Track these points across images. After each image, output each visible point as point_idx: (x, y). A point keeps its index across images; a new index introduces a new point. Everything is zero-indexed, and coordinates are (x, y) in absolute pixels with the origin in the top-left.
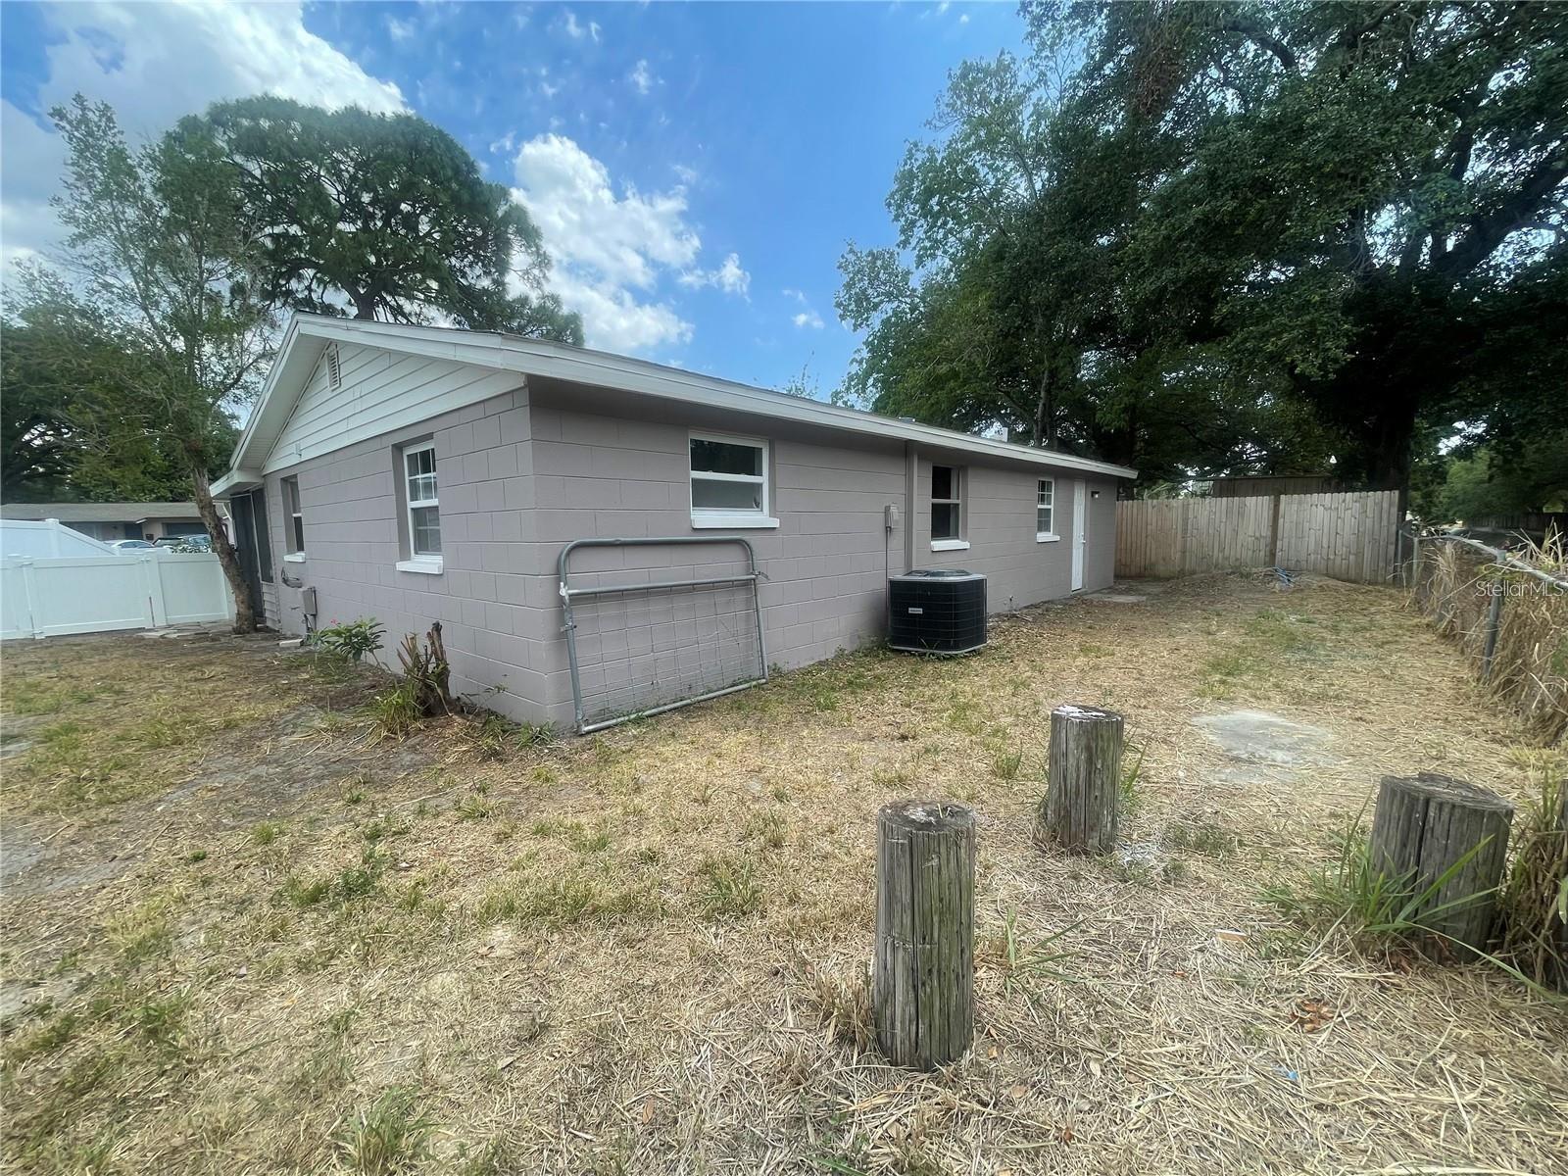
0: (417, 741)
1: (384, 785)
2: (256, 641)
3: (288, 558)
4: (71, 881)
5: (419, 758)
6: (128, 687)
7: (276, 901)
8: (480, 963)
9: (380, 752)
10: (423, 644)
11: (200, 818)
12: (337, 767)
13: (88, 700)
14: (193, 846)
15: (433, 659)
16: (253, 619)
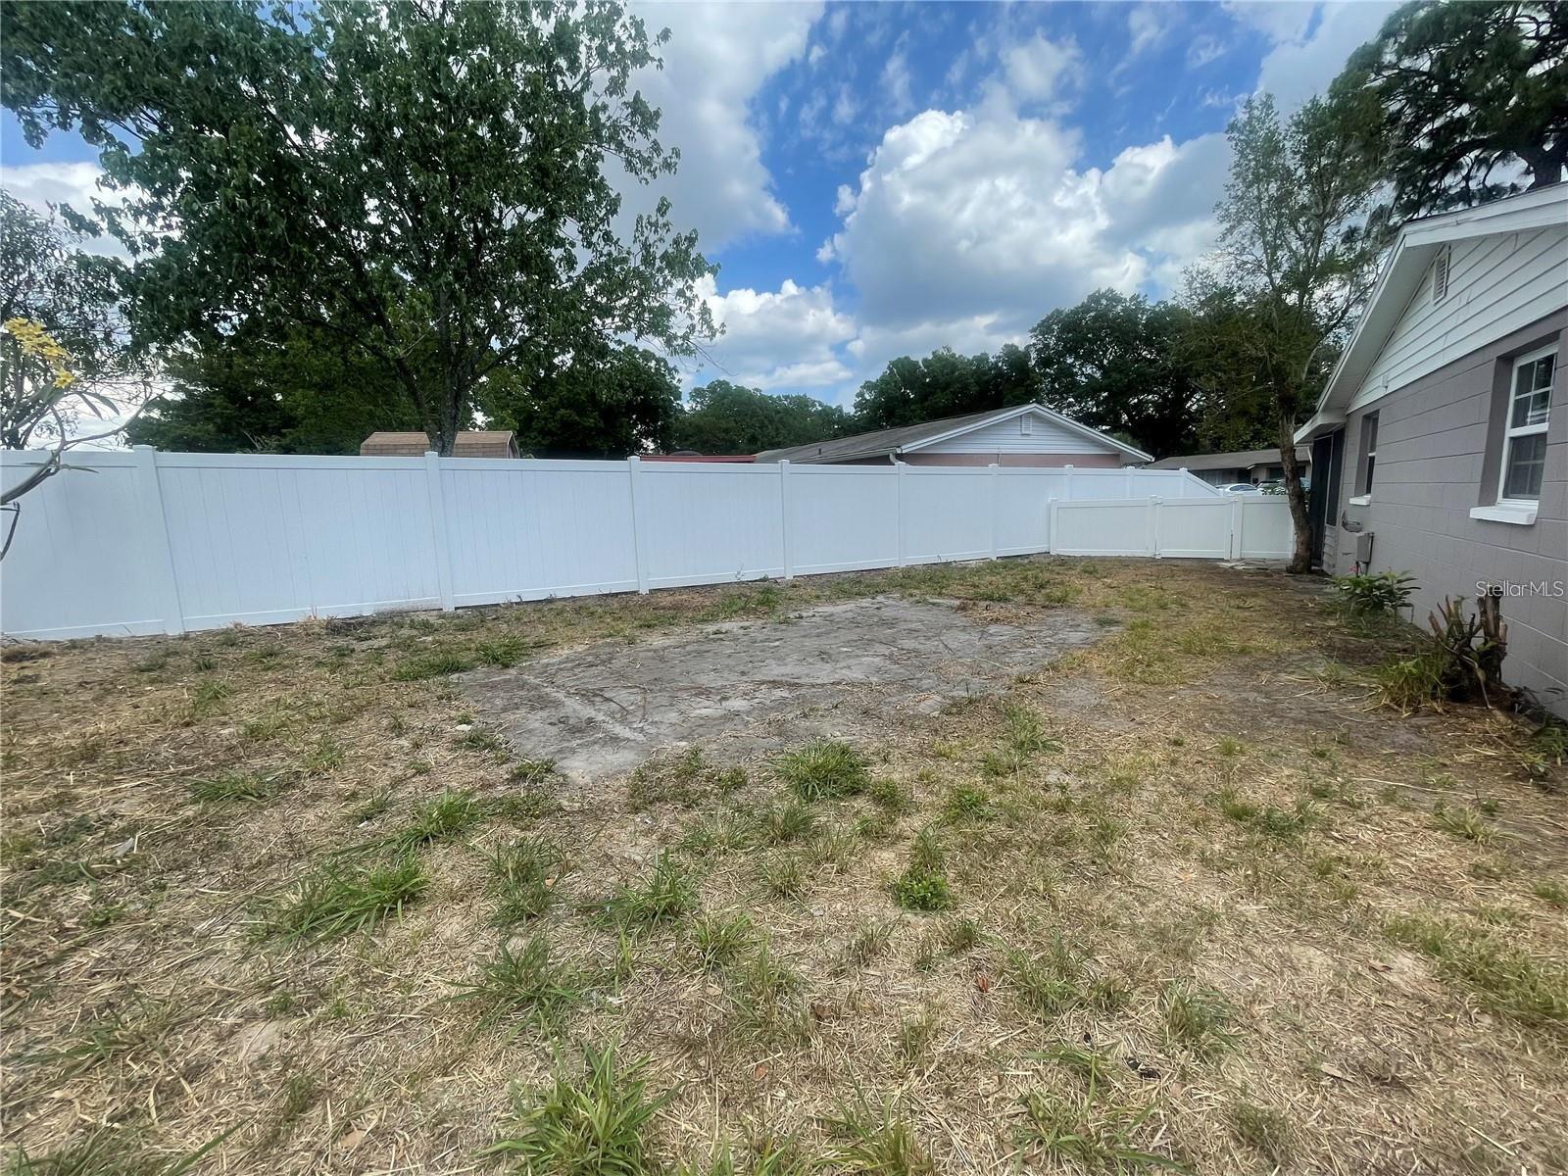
0: (1426, 722)
1: (1359, 752)
2: (1306, 583)
3: (1353, 501)
4: (1107, 723)
5: (1419, 741)
6: (1191, 603)
7: (1209, 801)
8: (1365, 972)
9: (1373, 719)
10: (1470, 612)
11: (1192, 715)
12: (1318, 717)
13: (1163, 607)
14: (1178, 733)
15: (1481, 633)
16: (1310, 560)
